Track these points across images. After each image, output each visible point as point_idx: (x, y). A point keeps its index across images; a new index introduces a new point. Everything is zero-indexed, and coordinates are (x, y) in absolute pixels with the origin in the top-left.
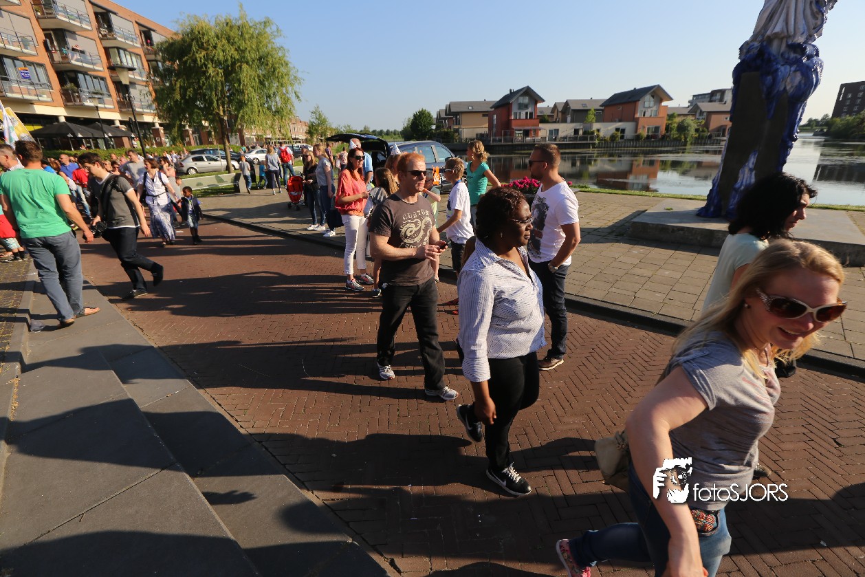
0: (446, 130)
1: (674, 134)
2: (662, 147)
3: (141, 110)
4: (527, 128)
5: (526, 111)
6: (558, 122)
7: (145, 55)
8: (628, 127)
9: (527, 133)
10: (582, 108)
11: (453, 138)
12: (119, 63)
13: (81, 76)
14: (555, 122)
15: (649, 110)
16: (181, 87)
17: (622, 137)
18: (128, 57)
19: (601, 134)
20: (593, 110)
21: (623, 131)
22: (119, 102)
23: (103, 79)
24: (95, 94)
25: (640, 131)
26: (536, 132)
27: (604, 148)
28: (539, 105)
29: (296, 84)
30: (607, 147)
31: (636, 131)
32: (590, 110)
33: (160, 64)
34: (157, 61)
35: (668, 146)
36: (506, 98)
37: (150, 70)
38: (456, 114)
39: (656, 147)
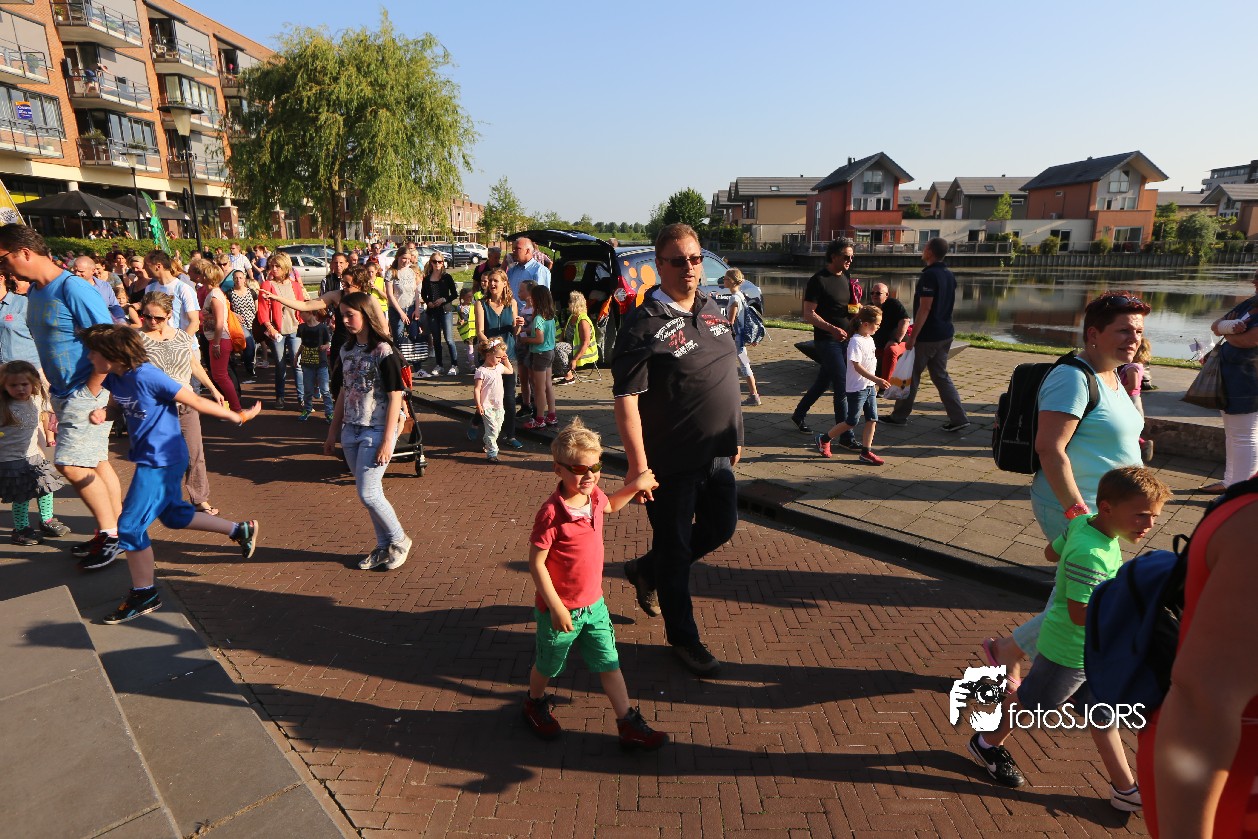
0: (729, 227)
1: (1172, 242)
2: (1146, 266)
3: (205, 177)
4: (878, 227)
5: (879, 196)
6: (939, 217)
7: (223, 87)
8: (1077, 229)
9: (877, 236)
10: (984, 192)
11: (740, 241)
12: (179, 100)
13: (114, 118)
14: (932, 217)
15: (1119, 197)
16: (273, 142)
17: (1064, 247)
18: (195, 91)
19: (1022, 240)
20: (1007, 196)
21: (1066, 235)
22: (168, 162)
23: (149, 124)
24: (135, 149)
25: (1099, 237)
26: (896, 234)
27: (1028, 266)
28: (902, 187)
29: (467, 144)
30: (1034, 265)
31: (1093, 236)
32: (1002, 196)
33: (245, 103)
34: (240, 98)
35: (1159, 265)
36: (840, 172)
37: (227, 112)
38: (748, 199)
39: (1134, 266)
